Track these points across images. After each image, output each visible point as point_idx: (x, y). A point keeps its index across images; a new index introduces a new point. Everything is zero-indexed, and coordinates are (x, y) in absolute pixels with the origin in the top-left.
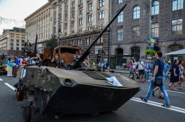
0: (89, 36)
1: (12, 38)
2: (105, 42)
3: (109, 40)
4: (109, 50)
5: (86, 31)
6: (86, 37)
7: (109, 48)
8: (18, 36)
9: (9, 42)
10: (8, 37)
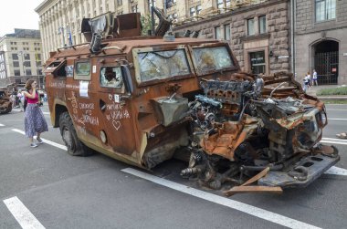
0: (223, 20)
1: (14, 52)
2: (276, 31)
3: (288, 22)
4: (289, 49)
5: (213, 8)
6: (216, 23)
7: (288, 43)
8: (26, 46)
9: (9, 61)
10: (5, 49)
